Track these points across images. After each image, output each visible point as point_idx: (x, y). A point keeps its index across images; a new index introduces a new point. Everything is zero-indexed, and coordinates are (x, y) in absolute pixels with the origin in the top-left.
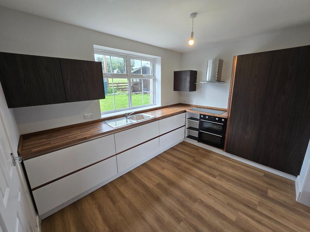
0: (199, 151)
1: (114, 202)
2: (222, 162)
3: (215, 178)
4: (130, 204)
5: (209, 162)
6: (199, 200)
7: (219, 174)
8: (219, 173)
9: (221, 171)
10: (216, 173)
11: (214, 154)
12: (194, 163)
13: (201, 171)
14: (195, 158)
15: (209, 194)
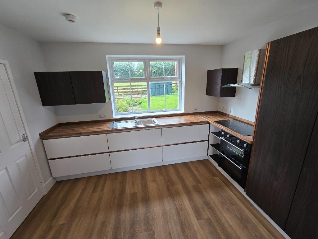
0: (215, 178)
1: (94, 191)
2: (233, 205)
3: (198, 220)
4: (100, 199)
5: (212, 197)
6: (152, 232)
7: (209, 219)
8: (210, 217)
9: (216, 216)
10: (206, 214)
11: (233, 189)
12: (191, 189)
13: (190, 203)
14: (199, 185)
15: (170, 232)
